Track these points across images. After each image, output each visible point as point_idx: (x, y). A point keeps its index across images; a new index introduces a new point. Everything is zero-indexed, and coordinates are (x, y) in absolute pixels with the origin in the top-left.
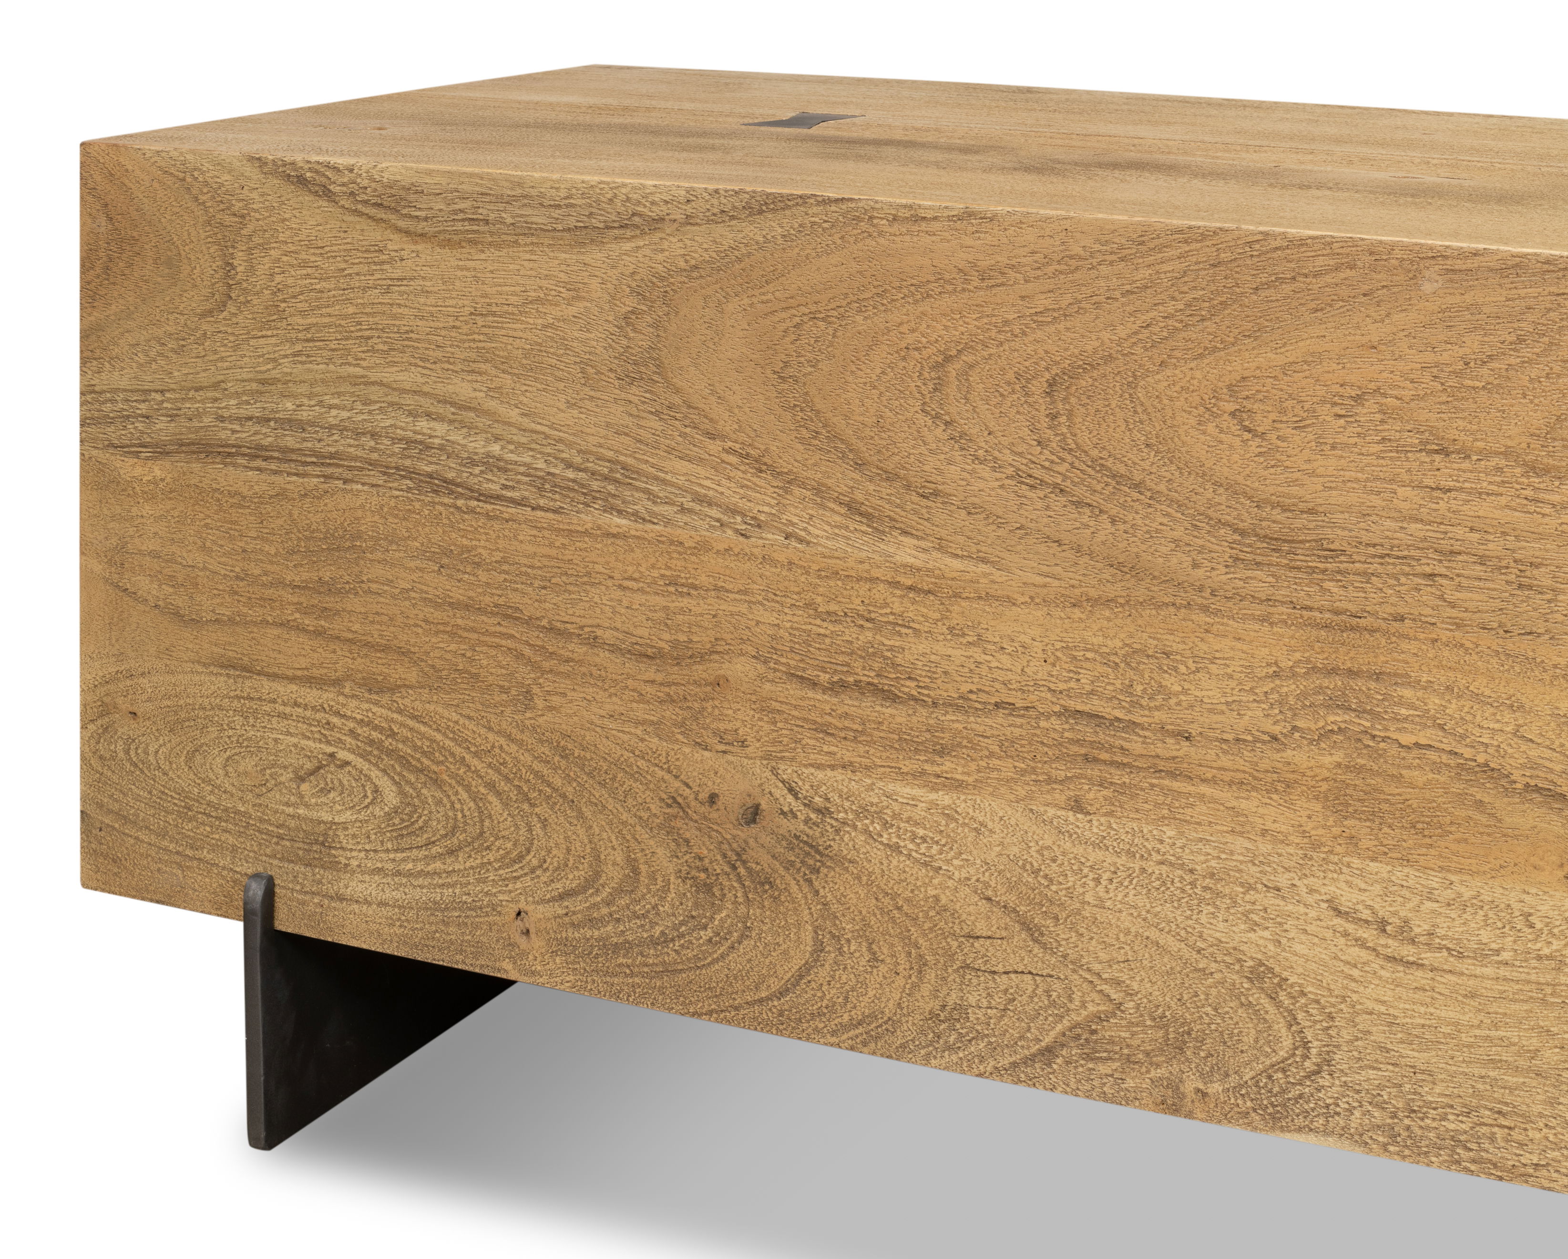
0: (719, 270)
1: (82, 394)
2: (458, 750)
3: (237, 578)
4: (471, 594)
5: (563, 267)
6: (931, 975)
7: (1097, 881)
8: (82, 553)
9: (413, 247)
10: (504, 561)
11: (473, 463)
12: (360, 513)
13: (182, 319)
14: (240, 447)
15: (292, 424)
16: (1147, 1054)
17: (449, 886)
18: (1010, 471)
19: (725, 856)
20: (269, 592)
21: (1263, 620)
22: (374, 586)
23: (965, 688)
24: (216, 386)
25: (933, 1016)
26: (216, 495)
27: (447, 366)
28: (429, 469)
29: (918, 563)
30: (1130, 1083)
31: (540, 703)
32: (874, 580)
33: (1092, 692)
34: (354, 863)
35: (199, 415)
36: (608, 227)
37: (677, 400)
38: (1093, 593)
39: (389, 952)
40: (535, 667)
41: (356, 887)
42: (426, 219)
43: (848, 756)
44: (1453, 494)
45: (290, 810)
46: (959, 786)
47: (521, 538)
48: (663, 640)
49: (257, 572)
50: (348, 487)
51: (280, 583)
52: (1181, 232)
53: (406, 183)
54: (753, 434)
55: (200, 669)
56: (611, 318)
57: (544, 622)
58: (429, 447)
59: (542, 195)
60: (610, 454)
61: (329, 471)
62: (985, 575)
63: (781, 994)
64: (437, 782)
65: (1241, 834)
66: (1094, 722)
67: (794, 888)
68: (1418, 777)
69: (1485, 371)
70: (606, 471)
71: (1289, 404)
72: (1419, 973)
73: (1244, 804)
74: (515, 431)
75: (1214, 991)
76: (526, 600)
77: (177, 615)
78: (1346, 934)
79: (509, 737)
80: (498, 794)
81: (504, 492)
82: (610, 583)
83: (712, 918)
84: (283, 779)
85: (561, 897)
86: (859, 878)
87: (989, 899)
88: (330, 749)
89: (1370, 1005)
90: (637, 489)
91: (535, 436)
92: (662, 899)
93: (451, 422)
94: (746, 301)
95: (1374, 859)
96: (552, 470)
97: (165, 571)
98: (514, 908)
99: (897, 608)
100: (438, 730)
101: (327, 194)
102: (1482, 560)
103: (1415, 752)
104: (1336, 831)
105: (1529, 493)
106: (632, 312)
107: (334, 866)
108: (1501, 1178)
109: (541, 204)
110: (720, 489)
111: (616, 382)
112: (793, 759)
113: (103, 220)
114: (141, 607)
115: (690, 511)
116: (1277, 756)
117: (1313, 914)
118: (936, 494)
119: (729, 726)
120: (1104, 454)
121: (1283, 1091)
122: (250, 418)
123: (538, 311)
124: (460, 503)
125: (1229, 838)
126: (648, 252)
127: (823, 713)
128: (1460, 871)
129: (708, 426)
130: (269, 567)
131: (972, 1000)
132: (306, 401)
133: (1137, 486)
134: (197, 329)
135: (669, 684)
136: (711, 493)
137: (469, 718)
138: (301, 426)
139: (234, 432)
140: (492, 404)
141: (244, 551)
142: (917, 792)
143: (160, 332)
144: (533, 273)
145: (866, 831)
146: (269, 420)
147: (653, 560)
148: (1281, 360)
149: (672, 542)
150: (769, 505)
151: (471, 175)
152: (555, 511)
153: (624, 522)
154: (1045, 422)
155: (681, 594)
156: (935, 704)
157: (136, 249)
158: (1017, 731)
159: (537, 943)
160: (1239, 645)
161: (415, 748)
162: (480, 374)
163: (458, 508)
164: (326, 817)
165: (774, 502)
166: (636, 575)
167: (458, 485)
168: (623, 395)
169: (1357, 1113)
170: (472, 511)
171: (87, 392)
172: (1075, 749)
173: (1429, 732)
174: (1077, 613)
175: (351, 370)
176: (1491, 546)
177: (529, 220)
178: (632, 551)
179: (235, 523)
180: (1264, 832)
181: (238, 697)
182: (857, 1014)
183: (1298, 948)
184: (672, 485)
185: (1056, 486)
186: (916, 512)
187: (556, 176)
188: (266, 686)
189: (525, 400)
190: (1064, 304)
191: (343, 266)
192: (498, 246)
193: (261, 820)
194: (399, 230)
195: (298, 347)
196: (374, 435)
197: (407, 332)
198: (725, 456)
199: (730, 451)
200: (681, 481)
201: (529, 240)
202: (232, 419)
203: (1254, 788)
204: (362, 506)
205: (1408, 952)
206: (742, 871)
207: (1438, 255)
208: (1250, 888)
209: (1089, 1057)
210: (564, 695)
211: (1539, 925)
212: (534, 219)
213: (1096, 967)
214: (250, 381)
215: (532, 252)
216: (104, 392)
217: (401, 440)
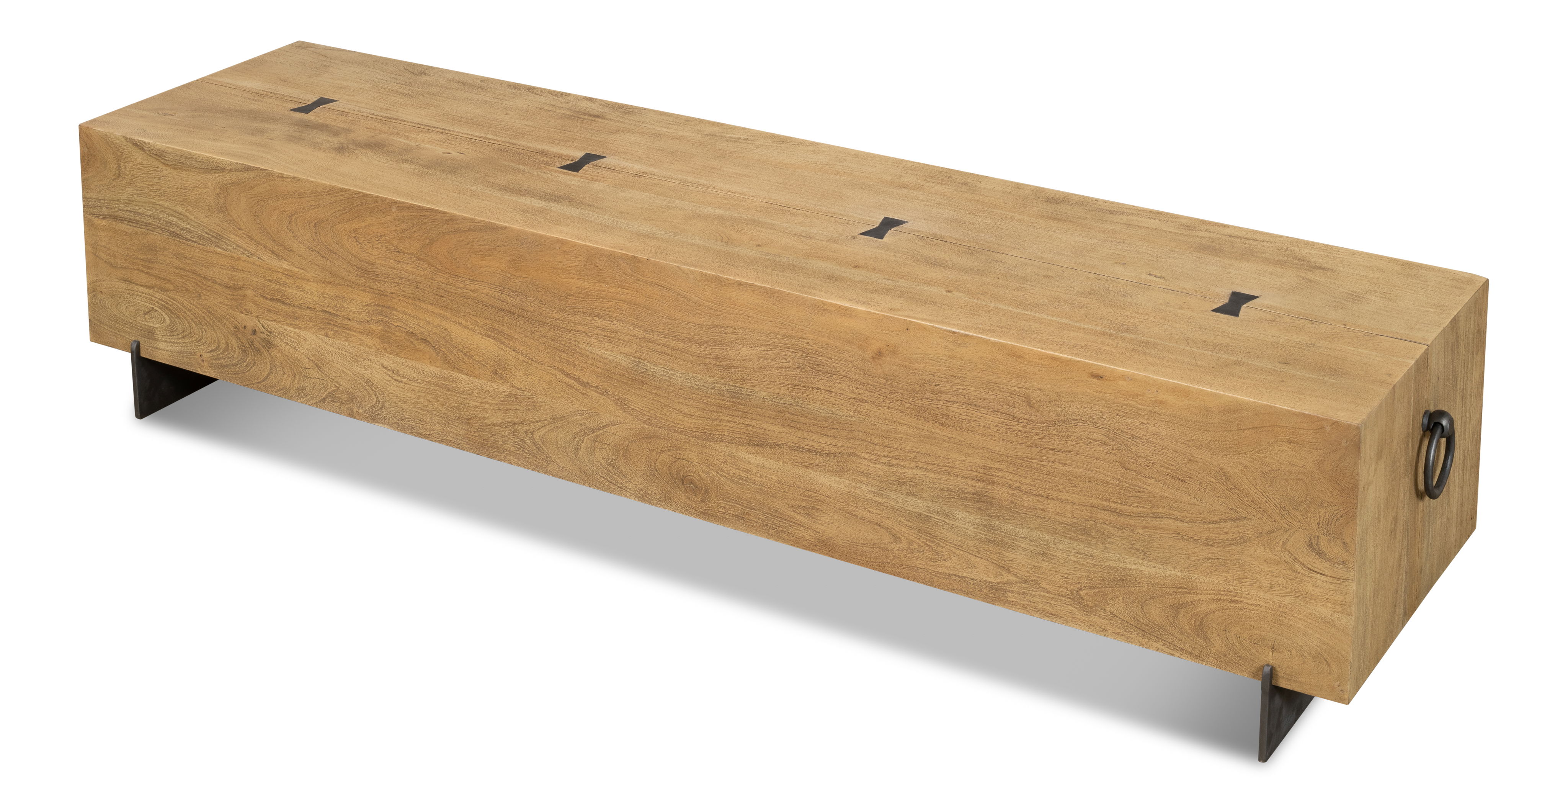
0: (239, 184)
1: (83, 198)
2: (184, 309)
3: (126, 255)
4: (185, 266)
5: (202, 179)
6: (297, 378)
7: (332, 355)
8: (85, 244)
9: (166, 168)
10: (192, 258)
11: (183, 230)
13: (108, 180)
14: (125, 218)
15: (137, 213)
16: (345, 401)
17: (183, 347)
18: (307, 246)
19: (248, 343)
20: (135, 260)
21: (364, 291)
22: (161, 261)
23: (301, 302)
24: (118, 200)
25: (298, 389)
26: (120, 231)
27: (175, 202)
28: (173, 230)
29: (289, 269)
30: (342, 409)
31: (203, 298)
32: (278, 272)
33: (328, 306)
34: (160, 339)
35: (114, 208)
36: (212, 169)
37: (231, 218)
38: (327, 280)
39: (170, 364)
40: (202, 288)
41: (161, 345)
42: (168, 160)
43: (275, 318)
44: (402, 263)
45: (143, 323)
46: (300, 328)
47: (196, 251)
48: (231, 283)
49: (131, 254)
50: (153, 233)
51: (137, 258)
52: (341, 189)
54: (249, 230)
55: (118, 281)
56: (214, 194)
57: (203, 276)
58: (172, 224)
59: (196, 158)
60: (216, 231)
61: (148, 228)
62: (303, 273)
63: (263, 381)
64: (179, 318)
65: (362, 345)
66: (329, 314)
67: (265, 353)
68: (398, 334)
69: (407, 233)
70: (215, 235)
71: (366, 236)
72: (402, 384)
73: (362, 338)
74: (193, 222)
75: (358, 386)
76: (198, 269)
77: (111, 264)
78: (386, 373)
79: (196, 306)
80: (194, 322)
81: (191, 239)
82: (218, 266)
83: (246, 360)
84: (141, 314)
85: (211, 351)
86: (279, 351)
87: (308, 358)
88: (152, 306)
89: (392, 391)
90: (223, 241)
91: (198, 224)
92: (235, 353)
93: (177, 218)
94: (245, 194)
95: (390, 354)
96: (203, 234)
97: (107, 252)
98: (199, 354)
99: (284, 279)
100: (178, 303)
101: (143, 149)
102: (409, 280)
103: (398, 328)
104: (382, 346)
105: (417, 264)
106: (219, 193)
107: (155, 339)
108: (422, 438)
110: (242, 244)
111: (216, 212)
112: (263, 318)
113: (84, 150)
114: (102, 261)
115: (236, 249)
116: (369, 326)
117: (378, 367)
118: (291, 250)
119: (248, 308)
120: (327, 244)
121: (375, 413)
122: (127, 211)
123: (197, 190)
124: (181, 240)
125: (360, 346)
126: (222, 177)
127: (269, 306)
128: (409, 359)
129: (238, 226)
130: (134, 253)
131: (306, 385)
132: (141, 207)
133: (335, 253)
134: (112, 183)
135: (233, 295)
136: (240, 244)
137: (186, 300)
138: (141, 214)
139: (123, 214)
140: (187, 214)
141: (128, 248)
142: (291, 329)
143: (102, 183)
144: (195, 179)
145: (280, 339)
146: (132, 212)
147: (227, 261)
148: (363, 225)
149: (232, 257)
151: (179, 150)
152: (204, 245)
153: (220, 250)
154: (314, 234)
155: (235, 271)
156: (294, 306)
157: (95, 158)
158: (313, 315)
159: (206, 364)
160: (359, 297)
161: (173, 307)
162: (184, 205)
163: (180, 242)
164: (152, 325)
165: (255, 248)
166: (224, 265)
167: (180, 235)
168: (218, 215)
169: (391, 419)
170: (184, 243)
171: (85, 198)
172: (325, 321)
173: (400, 323)
174: (324, 285)
175: (152, 200)
176: (410, 277)
178: (223, 258)
179: (125, 239)
180: (367, 345)
181: (129, 290)
182: (281, 387)
183: (376, 376)
184: (232, 241)
185: (317, 251)
186: (287, 255)
187: (199, 153)
188: (135, 287)
189: (195, 214)
190: (317, 204)
191: (148, 171)
192: (186, 171)
193: (136, 325)
194: (162, 162)
195: (138, 192)
196: (158, 219)
197: (165, 191)
198: (243, 235)
199: (244, 233)
200: (233, 240)
201: (194, 170)
202: (122, 210)
203: (364, 334)
204: (157, 239)
205: (399, 378)
206: (253, 347)
207: (396, 202)
208: (365, 359)
209: (333, 402)
210: (208, 296)
211: (426, 374)
212: (194, 164)
213: (333, 378)
214: (127, 200)
215: (194, 173)
216: (89, 198)
217: (165, 221)
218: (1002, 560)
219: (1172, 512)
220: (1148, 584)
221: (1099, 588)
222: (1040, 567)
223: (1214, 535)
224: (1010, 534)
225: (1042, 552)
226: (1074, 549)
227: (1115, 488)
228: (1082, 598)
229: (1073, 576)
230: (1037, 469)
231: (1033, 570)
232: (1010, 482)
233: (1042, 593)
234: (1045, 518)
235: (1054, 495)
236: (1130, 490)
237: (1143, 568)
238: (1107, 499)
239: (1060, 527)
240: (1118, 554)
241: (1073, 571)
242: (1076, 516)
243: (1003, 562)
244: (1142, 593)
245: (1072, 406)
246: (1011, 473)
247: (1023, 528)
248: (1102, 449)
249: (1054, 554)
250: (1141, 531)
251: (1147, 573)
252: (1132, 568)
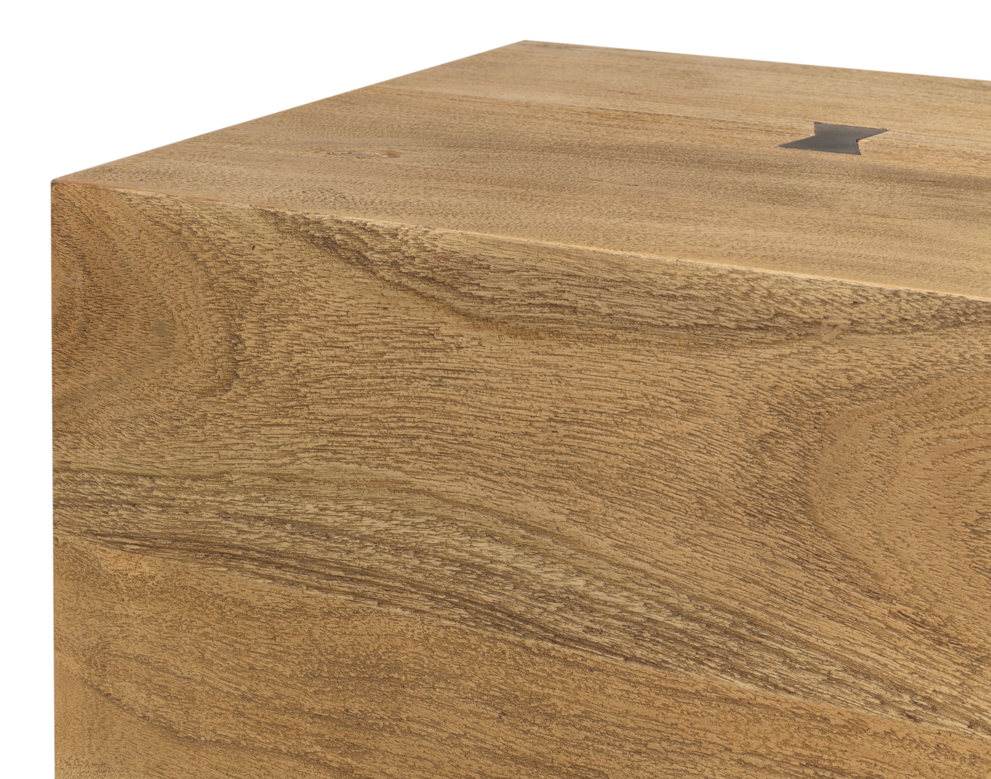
0: (895, 392)
1: (55, 470)
3: (243, 697)
4: (541, 749)
5: (677, 373)
8: (56, 649)
9: (475, 334)
10: (586, 715)
11: (549, 598)
12: (398, 641)
13: (177, 397)
14: (248, 550)
15: (314, 529)
20: (283, 718)
22: (415, 727)
24: (218, 476)
26: (218, 601)
27: (516, 479)
28: (490, 599)
35: (197, 509)
36: (740, 328)
37: (828, 547)
42: (492, 301)
47: (609, 691)
49: (268, 693)
50: (384, 610)
51: (298, 710)
53: (467, 254)
54: (932, 598)
56: (741, 441)
58: (489, 573)
59: (651, 282)
60: (734, 604)
61: (361, 588)
70: (727, 624)
74: (605, 565)
76: (613, 764)
77: (169, 729)
81: (588, 636)
82: (726, 756)
90: (768, 649)
91: (632, 574)
93: (520, 546)
94: (931, 434)
96: (654, 616)
97: (155, 680)
101: (362, 262)
106: (771, 435)
109: (650, 293)
110: (883, 660)
111: (746, 519)
113: (79, 274)
114: (127, 716)
115: (840, 682)
122: (261, 518)
123: (640, 423)
124: (530, 642)
126: (795, 363)
129: (869, 581)
130: (283, 690)
132: (331, 505)
134: (194, 409)
136: (870, 663)
138: (325, 533)
139: (240, 531)
140: (575, 531)
141: (252, 668)
143: (149, 409)
144: (636, 377)
146: (284, 522)
147: (786, 736)
149: (813, 717)
150: (949, 684)
151: (555, 251)
152: (656, 665)
153: (749, 687)
157: (120, 310)
162: (561, 493)
163: (526, 648)
165: (955, 682)
166: (763, 751)
167: (527, 622)
168: (754, 535)
175: (390, 473)
177: (632, 311)
178: (759, 721)
179: (242, 635)
184: (817, 649)
187: (671, 259)
189: (620, 530)
191: (382, 349)
192: (589, 341)
194: (456, 311)
195: (322, 441)
196: (417, 552)
197: (464, 435)
198: (891, 621)
199: (899, 615)
200: (829, 645)
201: (631, 336)
202: (236, 517)
204: (402, 634)
212: (639, 311)
214: (261, 474)
215: (634, 351)
216: (81, 471)
217: (453, 561)
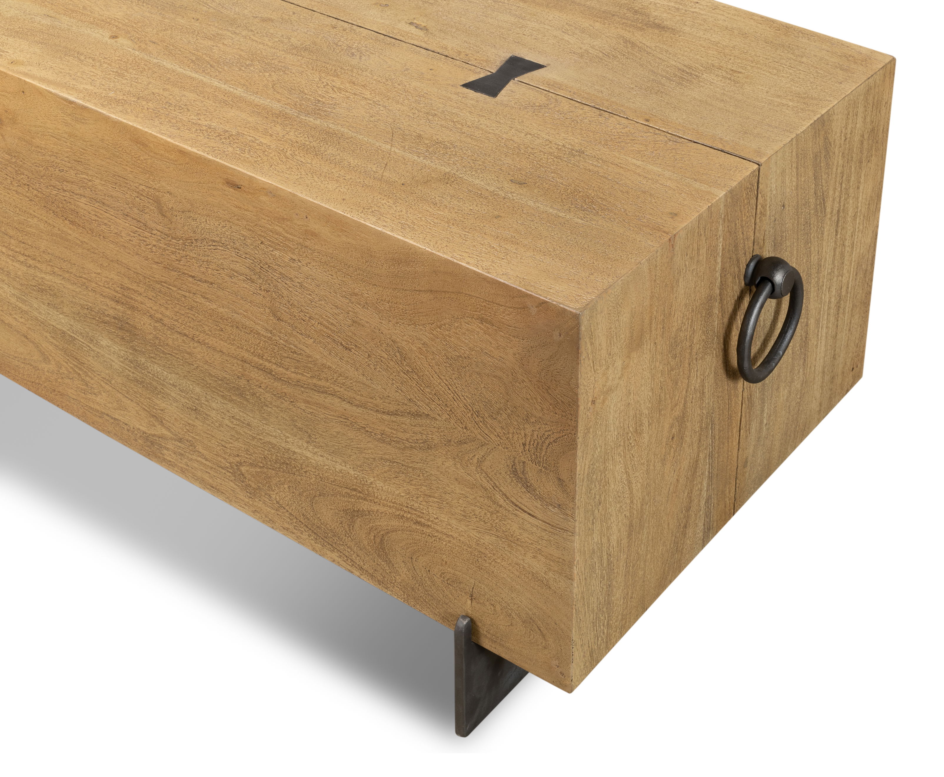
218: (154, 408)
219: (337, 388)
220: (316, 475)
221: (261, 467)
222: (194, 426)
223: (390, 431)
224: (158, 377)
225: (194, 408)
226: (228, 411)
227: (268, 342)
228: (243, 475)
229: (231, 445)
230: (178, 300)
231: (187, 428)
232: (151, 310)
233: (199, 459)
234: (193, 365)
235: (199, 338)
236: (286, 348)
237: (309, 455)
238: (259, 355)
239: (210, 380)
240: (279, 429)
241: (230, 439)
242: (227, 370)
243: (155, 411)
244: (310, 486)
245: (208, 222)
246: (151, 299)
247: (170, 373)
248: (248, 287)
249: (207, 413)
250: (303, 406)
251: (314, 462)
252: (296, 451)
